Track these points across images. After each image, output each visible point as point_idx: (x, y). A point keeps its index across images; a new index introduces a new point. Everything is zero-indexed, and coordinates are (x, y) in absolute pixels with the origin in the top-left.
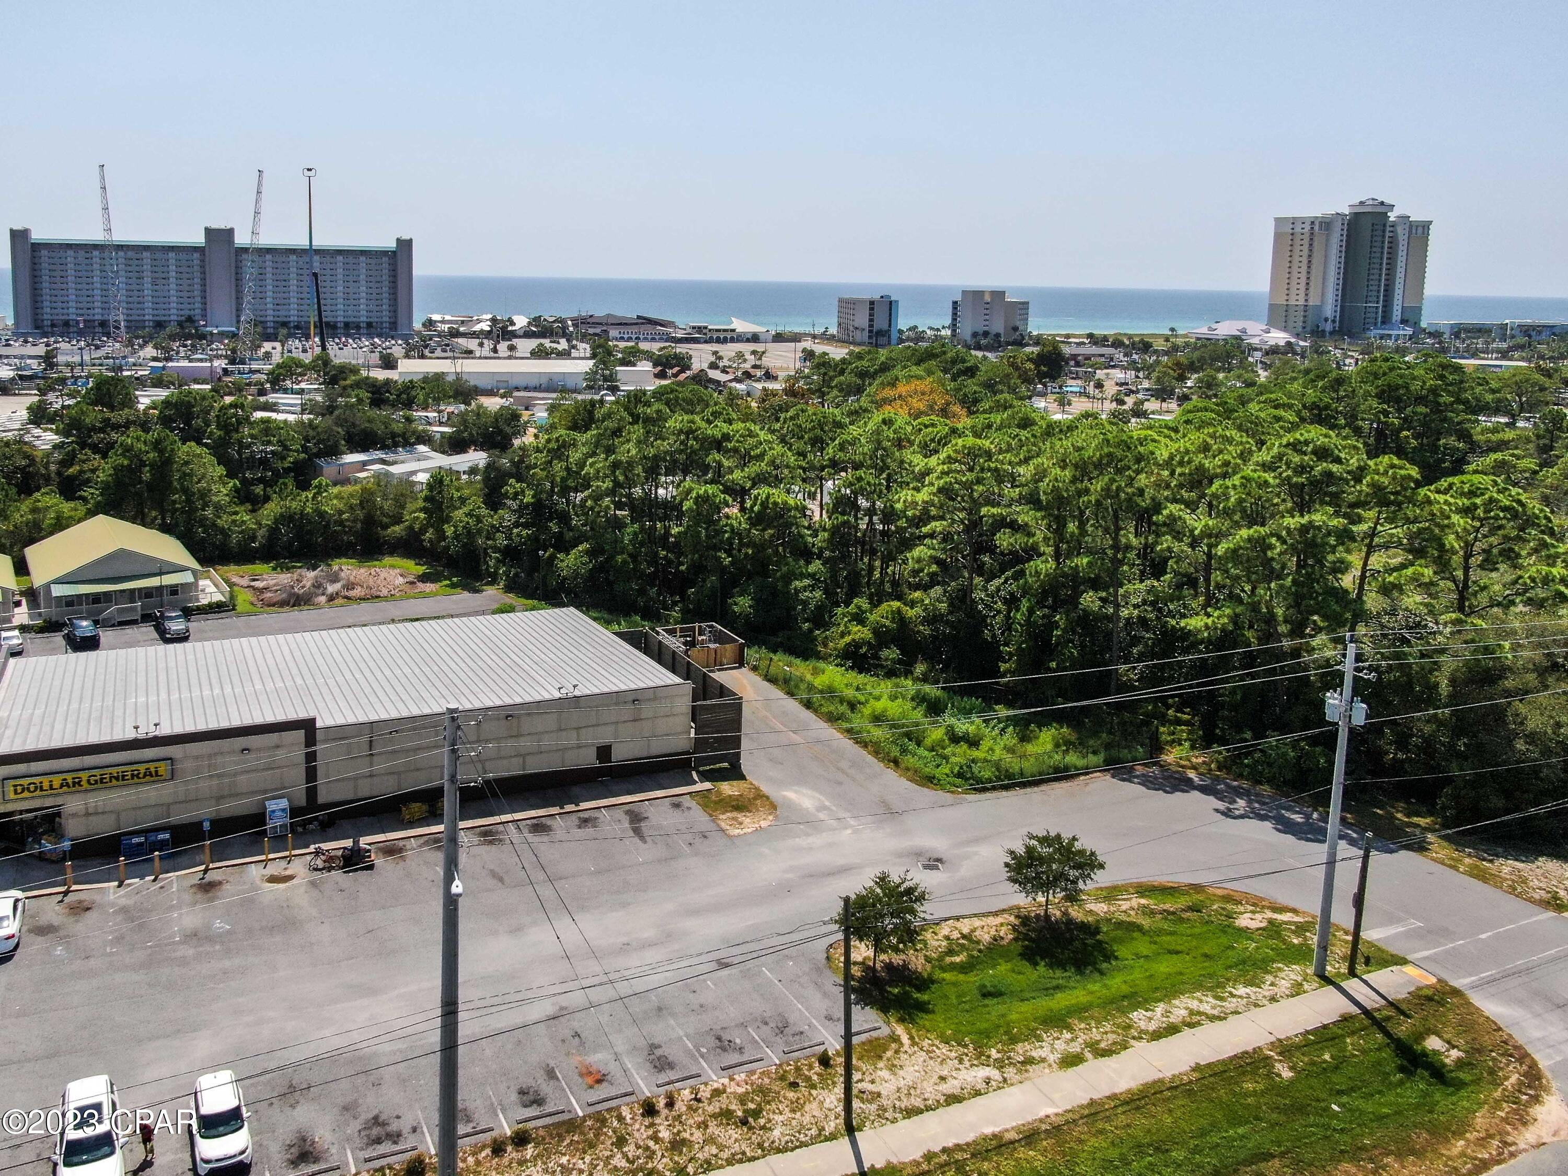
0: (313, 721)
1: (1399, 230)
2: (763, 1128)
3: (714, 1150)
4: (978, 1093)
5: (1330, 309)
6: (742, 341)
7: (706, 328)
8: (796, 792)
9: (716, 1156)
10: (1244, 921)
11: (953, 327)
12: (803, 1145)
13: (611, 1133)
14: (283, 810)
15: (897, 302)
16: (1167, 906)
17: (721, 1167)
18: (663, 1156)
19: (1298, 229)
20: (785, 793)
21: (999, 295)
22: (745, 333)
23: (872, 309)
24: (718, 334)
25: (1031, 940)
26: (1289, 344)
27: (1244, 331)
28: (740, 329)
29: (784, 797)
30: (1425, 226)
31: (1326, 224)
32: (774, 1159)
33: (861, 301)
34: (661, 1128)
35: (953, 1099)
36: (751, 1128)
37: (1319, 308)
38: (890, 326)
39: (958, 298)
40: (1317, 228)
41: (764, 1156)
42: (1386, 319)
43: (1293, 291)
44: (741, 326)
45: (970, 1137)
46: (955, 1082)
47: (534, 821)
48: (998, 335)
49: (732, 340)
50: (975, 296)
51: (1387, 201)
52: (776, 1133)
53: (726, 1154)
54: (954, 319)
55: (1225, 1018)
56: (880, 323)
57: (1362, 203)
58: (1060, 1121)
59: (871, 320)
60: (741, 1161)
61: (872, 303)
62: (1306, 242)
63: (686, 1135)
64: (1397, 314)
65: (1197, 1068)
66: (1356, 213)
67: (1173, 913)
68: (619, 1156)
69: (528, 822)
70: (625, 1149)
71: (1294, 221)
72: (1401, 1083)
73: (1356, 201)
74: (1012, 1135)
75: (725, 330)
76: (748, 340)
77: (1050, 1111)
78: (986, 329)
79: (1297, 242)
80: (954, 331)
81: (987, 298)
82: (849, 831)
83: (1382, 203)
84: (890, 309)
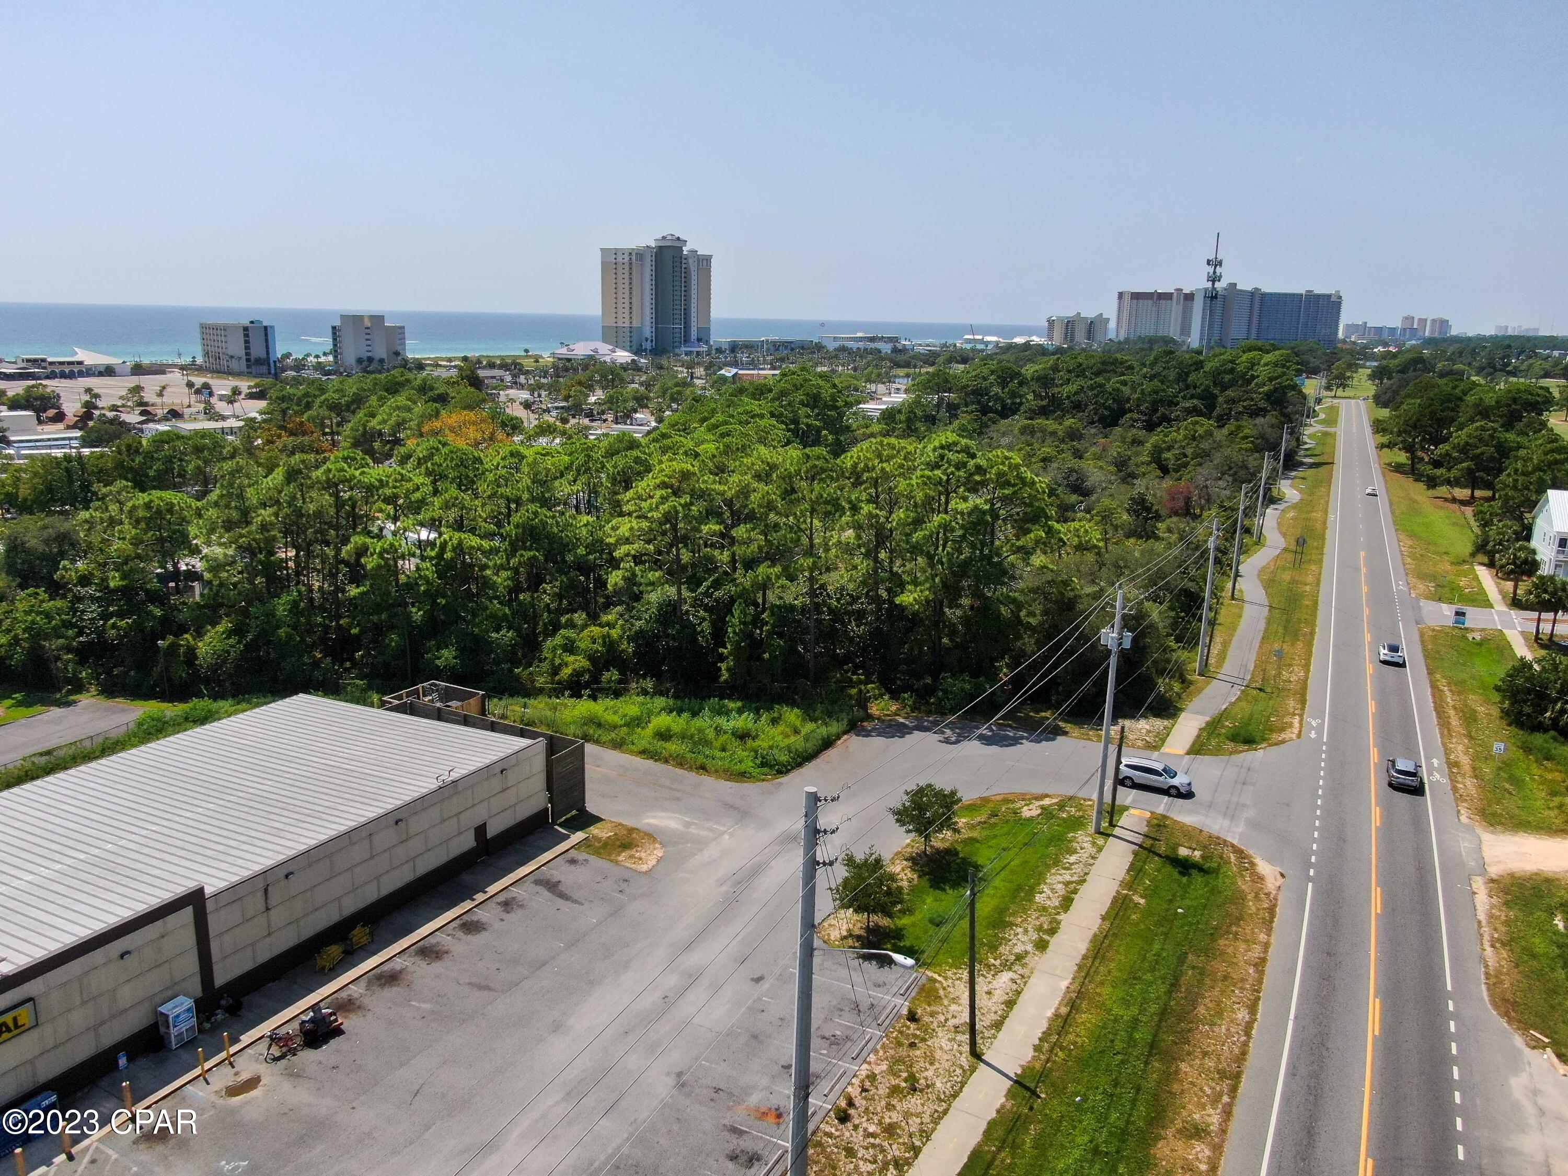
0: (201, 891)
1: (691, 261)
2: (928, 1086)
3: (918, 1120)
4: (1018, 993)
5: (648, 331)
6: (93, 375)
7: (44, 360)
8: (654, 817)
9: (922, 1123)
10: (1027, 812)
11: (335, 351)
12: (963, 1084)
13: (836, 1150)
14: (189, 1010)
15: (272, 327)
16: (979, 819)
17: (933, 1130)
18: (890, 1145)
19: (620, 259)
20: (647, 821)
21: (378, 319)
22: (96, 366)
23: (246, 335)
24: (62, 368)
25: (928, 874)
26: (633, 361)
27: (596, 351)
28: (88, 362)
29: (649, 825)
30: (708, 259)
31: (638, 255)
32: (957, 1103)
33: (234, 327)
34: (865, 1125)
35: (1010, 1004)
36: (921, 1091)
37: (640, 329)
38: (268, 353)
39: (338, 323)
40: (634, 258)
41: (950, 1105)
42: (687, 340)
43: (620, 315)
44: (89, 358)
45: (1044, 1025)
46: (998, 992)
47: (458, 922)
48: (381, 361)
49: (81, 374)
50: (355, 320)
51: (682, 237)
52: (938, 1085)
53: (927, 1119)
54: (335, 345)
55: (1085, 881)
56: (258, 351)
57: (664, 238)
58: (1074, 987)
59: (247, 348)
60: (940, 1118)
61: (246, 329)
62: (627, 271)
63: (888, 1121)
64: (694, 334)
65: (1103, 918)
66: (660, 247)
67: (985, 822)
68: (861, 1163)
69: (453, 924)
70: (860, 1155)
71: (616, 252)
72: (1190, 883)
73: (659, 236)
74: (1064, 1010)
75: (69, 363)
76: (101, 374)
77: (1064, 984)
78: (369, 354)
79: (620, 271)
80: (336, 357)
81: (367, 323)
82: (726, 837)
83: (678, 239)
84: (266, 335)
